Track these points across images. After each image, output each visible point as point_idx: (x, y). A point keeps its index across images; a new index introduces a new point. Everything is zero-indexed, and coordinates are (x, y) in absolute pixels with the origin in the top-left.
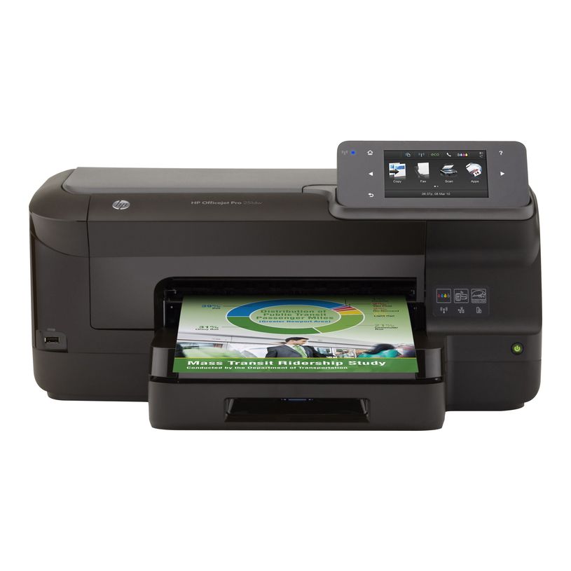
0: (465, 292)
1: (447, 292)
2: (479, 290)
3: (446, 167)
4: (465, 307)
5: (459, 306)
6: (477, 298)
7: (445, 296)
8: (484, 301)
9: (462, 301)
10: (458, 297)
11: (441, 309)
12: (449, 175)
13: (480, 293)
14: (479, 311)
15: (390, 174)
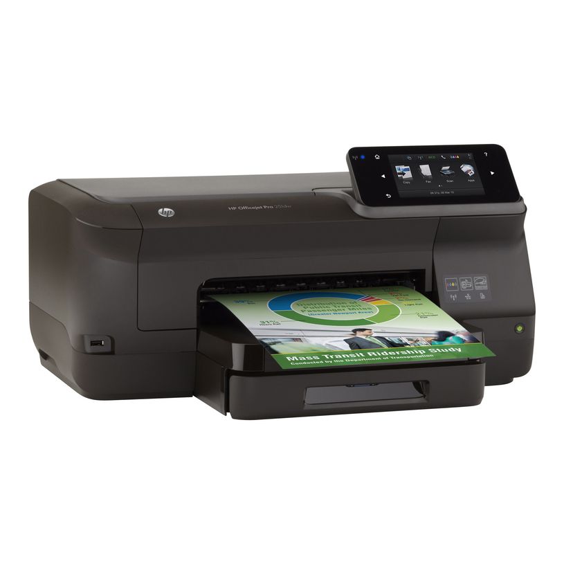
0: (469, 280)
1: (454, 281)
2: (480, 278)
3: (444, 168)
4: (471, 293)
5: (465, 293)
6: (479, 285)
7: (453, 285)
8: (486, 288)
9: (467, 288)
10: (464, 284)
11: (451, 296)
12: (448, 175)
13: (481, 280)
14: (483, 297)
15: (399, 176)
